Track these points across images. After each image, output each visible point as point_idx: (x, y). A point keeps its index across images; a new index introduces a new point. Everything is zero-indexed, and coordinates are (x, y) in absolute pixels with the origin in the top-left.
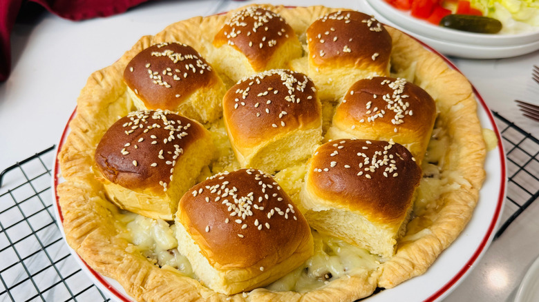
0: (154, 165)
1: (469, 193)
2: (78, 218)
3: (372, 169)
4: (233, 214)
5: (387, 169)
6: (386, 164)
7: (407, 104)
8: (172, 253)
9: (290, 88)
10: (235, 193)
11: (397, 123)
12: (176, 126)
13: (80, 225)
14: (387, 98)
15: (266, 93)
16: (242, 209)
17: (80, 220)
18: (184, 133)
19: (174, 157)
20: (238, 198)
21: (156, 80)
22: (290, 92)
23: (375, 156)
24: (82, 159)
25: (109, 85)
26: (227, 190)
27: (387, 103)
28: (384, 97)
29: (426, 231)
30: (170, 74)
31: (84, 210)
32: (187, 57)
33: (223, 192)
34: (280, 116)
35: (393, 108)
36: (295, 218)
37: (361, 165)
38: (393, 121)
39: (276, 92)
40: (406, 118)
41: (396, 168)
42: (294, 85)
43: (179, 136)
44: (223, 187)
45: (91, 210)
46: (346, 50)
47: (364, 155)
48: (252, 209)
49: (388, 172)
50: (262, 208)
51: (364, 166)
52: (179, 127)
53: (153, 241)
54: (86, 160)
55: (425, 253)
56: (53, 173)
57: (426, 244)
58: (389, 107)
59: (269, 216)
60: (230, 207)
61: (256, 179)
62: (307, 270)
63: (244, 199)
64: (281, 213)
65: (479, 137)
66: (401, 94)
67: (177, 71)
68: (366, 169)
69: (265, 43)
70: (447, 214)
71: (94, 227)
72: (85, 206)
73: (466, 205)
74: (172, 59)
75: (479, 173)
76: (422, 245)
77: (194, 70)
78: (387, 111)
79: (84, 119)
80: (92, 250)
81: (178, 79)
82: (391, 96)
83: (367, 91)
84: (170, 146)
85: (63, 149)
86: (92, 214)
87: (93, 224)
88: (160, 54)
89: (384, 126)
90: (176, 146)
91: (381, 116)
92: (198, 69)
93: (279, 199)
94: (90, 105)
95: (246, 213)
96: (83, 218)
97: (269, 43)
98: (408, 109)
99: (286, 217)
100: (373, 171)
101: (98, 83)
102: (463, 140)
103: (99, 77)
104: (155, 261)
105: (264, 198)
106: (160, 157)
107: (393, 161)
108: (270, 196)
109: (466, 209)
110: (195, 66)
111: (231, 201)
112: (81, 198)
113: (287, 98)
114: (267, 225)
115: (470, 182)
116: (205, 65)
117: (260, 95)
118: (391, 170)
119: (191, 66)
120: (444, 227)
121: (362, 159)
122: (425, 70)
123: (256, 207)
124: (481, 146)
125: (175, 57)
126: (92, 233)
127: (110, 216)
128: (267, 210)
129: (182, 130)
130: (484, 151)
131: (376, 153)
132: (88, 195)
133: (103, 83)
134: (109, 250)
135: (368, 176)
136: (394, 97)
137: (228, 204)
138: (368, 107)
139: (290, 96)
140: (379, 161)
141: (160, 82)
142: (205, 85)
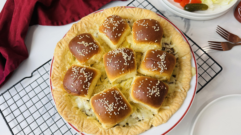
0: (82, 90)
1: (183, 94)
2: (60, 103)
3: (152, 94)
4: (107, 110)
5: (156, 94)
6: (156, 92)
7: (165, 65)
8: (90, 110)
9: (125, 60)
10: (108, 103)
11: (161, 72)
12: (88, 75)
13: (61, 107)
14: (159, 63)
15: (117, 62)
16: (110, 109)
17: (61, 105)
18: (91, 77)
19: (88, 87)
20: (109, 105)
21: (80, 53)
22: (126, 61)
23: (153, 89)
24: (59, 79)
25: (64, 48)
26: (105, 102)
27: (158, 65)
28: (158, 63)
29: (168, 107)
30: (85, 51)
31: (62, 100)
32: (90, 44)
33: (104, 102)
34: (122, 70)
35: (160, 67)
36: (127, 108)
37: (148, 92)
38: (160, 71)
39: (121, 62)
40: (164, 70)
41: (159, 93)
42: (127, 58)
43: (89, 79)
44: (104, 100)
45: (64, 99)
46: (146, 39)
47: (149, 89)
48: (113, 108)
49: (156, 95)
50: (116, 108)
51: (149, 93)
52: (89, 75)
53: (84, 107)
54: (60, 79)
55: (167, 116)
56: (50, 86)
57: (168, 113)
58: (159, 66)
59: (119, 110)
60: (107, 108)
61: (115, 96)
62: (131, 116)
63: (111, 105)
64: (122, 108)
65: (190, 72)
66: (164, 61)
67: (87, 50)
68: (150, 94)
69: (117, 36)
70: (176, 102)
71: (66, 106)
72: (62, 99)
73: (182, 99)
74: (85, 45)
75: (188, 87)
76: (166, 113)
77: (93, 49)
78: (158, 68)
79: (57, 62)
80: (66, 116)
81: (88, 53)
82: (160, 62)
83: (152, 59)
84: (87, 83)
85: (52, 75)
86: (64, 101)
87: (65, 105)
88: (80, 43)
89: (157, 72)
90: (89, 83)
91: (156, 70)
92: (94, 48)
93: (122, 103)
94: (58, 57)
95: (111, 110)
96: (62, 104)
97: (119, 35)
98: (165, 67)
99: (124, 109)
100: (152, 95)
101: (60, 47)
102: (184, 71)
103: (60, 45)
104: (85, 113)
105: (117, 104)
106: (84, 87)
107: (159, 91)
108: (119, 103)
109: (181, 100)
110: (93, 47)
111: (107, 106)
112: (60, 96)
113: (125, 64)
114: (118, 113)
115: (184, 89)
116: (96, 46)
117: (115, 62)
118: (158, 94)
119: (92, 48)
120: (174, 107)
121: (148, 90)
122: (175, 40)
123: (114, 107)
124: (190, 75)
125: (86, 44)
126: (65, 109)
127: (70, 98)
128: (118, 108)
129: (90, 76)
130: (191, 77)
131: (153, 87)
132: (62, 94)
133: (61, 47)
134: (71, 115)
135: (150, 97)
136: (161, 62)
137: (106, 107)
138: (152, 66)
139: (125, 63)
140: (154, 91)
141: (81, 54)
142: (97, 53)
